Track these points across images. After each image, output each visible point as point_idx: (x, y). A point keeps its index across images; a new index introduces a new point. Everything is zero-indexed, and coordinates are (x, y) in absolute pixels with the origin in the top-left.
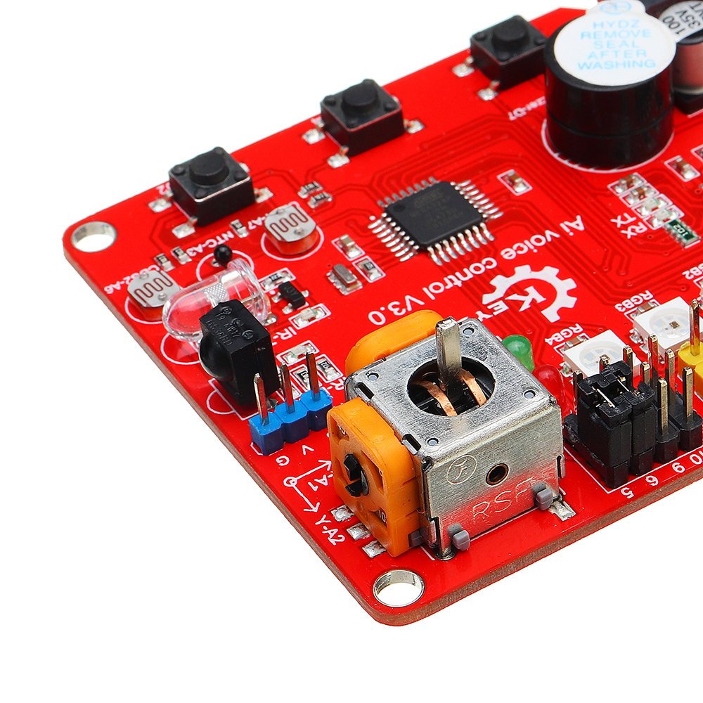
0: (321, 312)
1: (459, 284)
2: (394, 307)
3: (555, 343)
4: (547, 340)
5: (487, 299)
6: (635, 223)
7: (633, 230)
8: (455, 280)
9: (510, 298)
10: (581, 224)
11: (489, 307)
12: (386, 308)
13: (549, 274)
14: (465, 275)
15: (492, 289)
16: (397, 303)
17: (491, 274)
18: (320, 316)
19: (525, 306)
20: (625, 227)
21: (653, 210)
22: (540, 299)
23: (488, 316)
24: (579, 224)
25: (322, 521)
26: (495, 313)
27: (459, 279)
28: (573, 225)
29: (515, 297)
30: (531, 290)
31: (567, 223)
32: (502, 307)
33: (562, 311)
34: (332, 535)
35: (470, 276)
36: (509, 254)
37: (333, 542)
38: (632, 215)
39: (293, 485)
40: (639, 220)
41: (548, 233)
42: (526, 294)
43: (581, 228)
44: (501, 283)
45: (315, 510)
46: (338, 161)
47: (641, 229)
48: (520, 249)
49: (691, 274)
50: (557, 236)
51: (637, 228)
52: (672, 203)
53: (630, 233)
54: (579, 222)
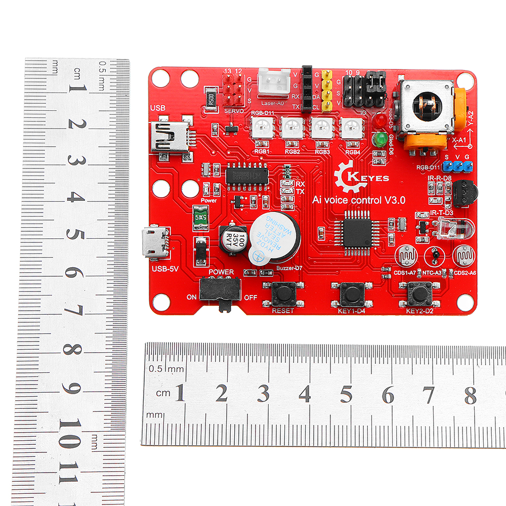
0: (418, 215)
1: (369, 198)
2: (394, 201)
3: (358, 150)
4: (359, 153)
5: (364, 185)
6: (298, 187)
7: (301, 184)
8: (369, 200)
9: (358, 180)
11: (367, 180)
12: (397, 203)
13: (339, 183)
14: (365, 200)
15: (361, 188)
16: (393, 202)
17: (357, 195)
18: (419, 213)
19: (356, 173)
20: (302, 188)
22: (349, 173)
23: (370, 177)
24: (316, 199)
25: (471, 124)
26: (367, 176)
27: (368, 200)
28: (317, 200)
29: (356, 180)
30: (349, 179)
31: (318, 202)
32: (363, 178)
33: (346, 163)
34: (471, 116)
35: (363, 199)
36: (345, 201)
37: (472, 113)
38: (296, 191)
39: (470, 144)
40: (295, 188)
41: (327, 202)
42: (352, 179)
43: (316, 197)
44: (356, 189)
45: (470, 130)
46: (369, 285)
47: (298, 183)
48: (340, 201)
49: (297, 152)
50: (325, 198)
51: (299, 184)
52: (281, 189)
53: (303, 184)
54: (314, 200)
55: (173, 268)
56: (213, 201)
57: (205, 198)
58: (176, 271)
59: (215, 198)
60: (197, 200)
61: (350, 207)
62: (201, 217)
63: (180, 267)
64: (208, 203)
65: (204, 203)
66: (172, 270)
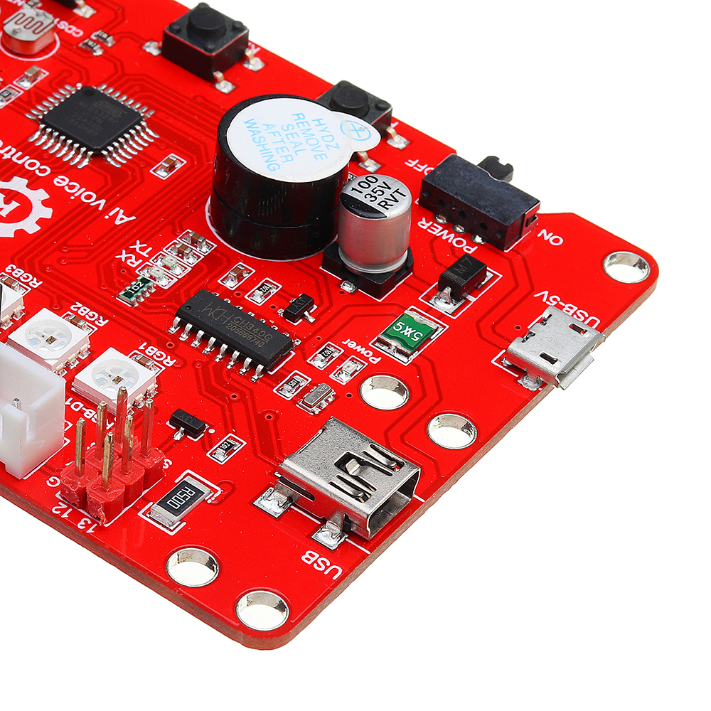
1: (6, 157)
6: (138, 257)
7: (128, 258)
8: (10, 154)
10: (123, 221)
13: (42, 212)
14: (19, 159)
17: (27, 175)
20: (132, 251)
21: (165, 266)
22: (4, 213)
24: (122, 219)
27: (12, 156)
28: (121, 215)
30: (14, 205)
31: (122, 211)
35: (20, 162)
36: (61, 181)
38: (151, 254)
40: (146, 260)
41: (103, 202)
43: (118, 222)
47: (133, 262)
48: (72, 187)
49: (79, 308)
50: (100, 208)
51: (133, 260)
52: (180, 277)
53: (123, 256)
54: (127, 219)
55: (548, 300)
56: (352, 345)
57: (367, 359)
58: (546, 293)
59: (345, 347)
60: (387, 367)
61: (60, 167)
62: (408, 331)
63: (534, 291)
64: (368, 348)
65: (376, 354)
66: (554, 299)
